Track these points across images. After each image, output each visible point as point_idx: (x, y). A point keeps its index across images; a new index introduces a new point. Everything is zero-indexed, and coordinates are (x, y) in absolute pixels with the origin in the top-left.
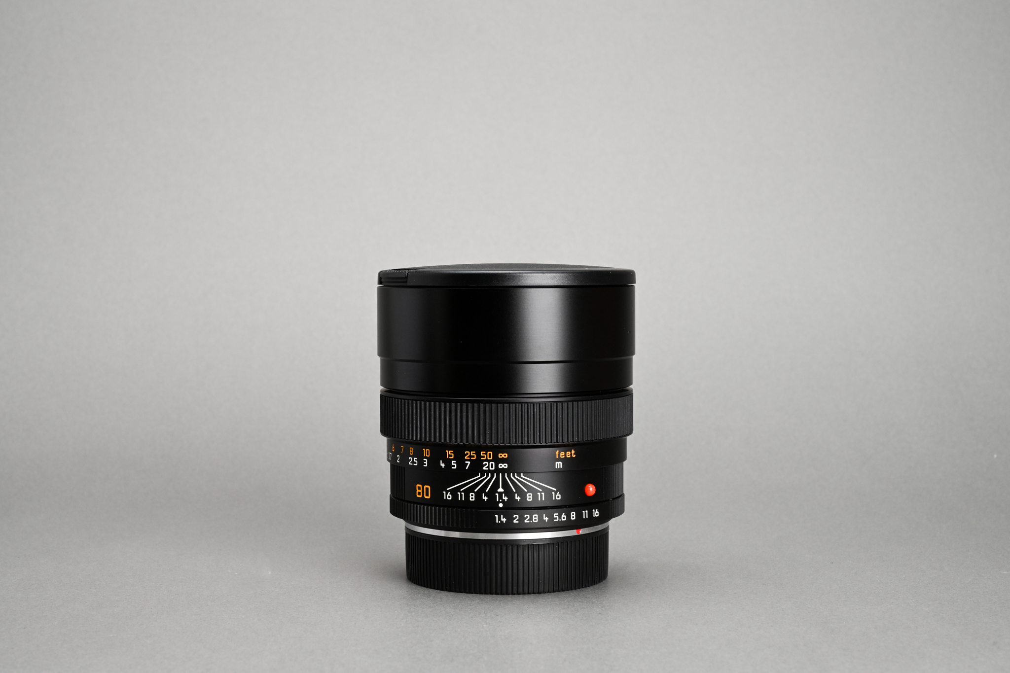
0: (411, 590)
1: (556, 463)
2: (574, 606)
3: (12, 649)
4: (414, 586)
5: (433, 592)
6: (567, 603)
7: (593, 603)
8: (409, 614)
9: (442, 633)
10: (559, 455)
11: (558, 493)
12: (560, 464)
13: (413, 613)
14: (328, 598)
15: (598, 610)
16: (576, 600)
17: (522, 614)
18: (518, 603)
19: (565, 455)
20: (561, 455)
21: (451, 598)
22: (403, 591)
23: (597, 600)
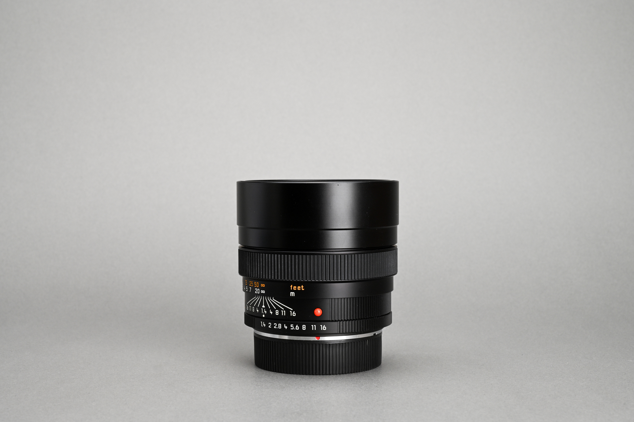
0: (258, 372)
1: (291, 293)
2: (360, 382)
3: (8, 409)
4: (260, 370)
5: (272, 374)
6: (356, 380)
7: (372, 380)
8: (257, 387)
9: (278, 399)
10: (293, 288)
11: (294, 312)
12: (293, 294)
13: (259, 387)
14: (206, 377)
15: (375, 385)
16: (361, 378)
17: (327, 387)
18: (325, 380)
19: (297, 288)
20: (294, 288)
21: (283, 377)
22: (253, 373)
23: (374, 378)
